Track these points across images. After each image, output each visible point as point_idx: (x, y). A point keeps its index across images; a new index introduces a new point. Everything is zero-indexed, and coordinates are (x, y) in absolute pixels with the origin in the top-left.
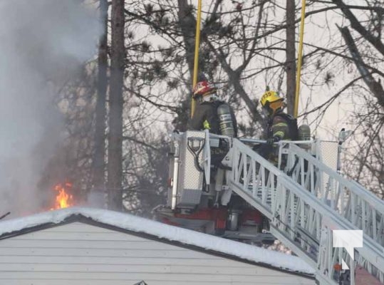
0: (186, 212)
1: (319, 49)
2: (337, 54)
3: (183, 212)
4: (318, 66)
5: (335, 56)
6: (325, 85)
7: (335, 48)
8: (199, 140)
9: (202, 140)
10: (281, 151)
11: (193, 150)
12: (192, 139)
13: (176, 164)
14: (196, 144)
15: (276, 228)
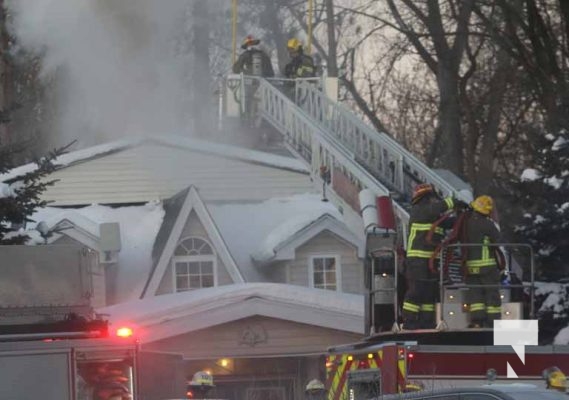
8: (237, 80)
9: (240, 80)
10: (297, 86)
11: (232, 88)
12: (231, 80)
13: (221, 99)
14: (234, 84)
15: (288, 142)
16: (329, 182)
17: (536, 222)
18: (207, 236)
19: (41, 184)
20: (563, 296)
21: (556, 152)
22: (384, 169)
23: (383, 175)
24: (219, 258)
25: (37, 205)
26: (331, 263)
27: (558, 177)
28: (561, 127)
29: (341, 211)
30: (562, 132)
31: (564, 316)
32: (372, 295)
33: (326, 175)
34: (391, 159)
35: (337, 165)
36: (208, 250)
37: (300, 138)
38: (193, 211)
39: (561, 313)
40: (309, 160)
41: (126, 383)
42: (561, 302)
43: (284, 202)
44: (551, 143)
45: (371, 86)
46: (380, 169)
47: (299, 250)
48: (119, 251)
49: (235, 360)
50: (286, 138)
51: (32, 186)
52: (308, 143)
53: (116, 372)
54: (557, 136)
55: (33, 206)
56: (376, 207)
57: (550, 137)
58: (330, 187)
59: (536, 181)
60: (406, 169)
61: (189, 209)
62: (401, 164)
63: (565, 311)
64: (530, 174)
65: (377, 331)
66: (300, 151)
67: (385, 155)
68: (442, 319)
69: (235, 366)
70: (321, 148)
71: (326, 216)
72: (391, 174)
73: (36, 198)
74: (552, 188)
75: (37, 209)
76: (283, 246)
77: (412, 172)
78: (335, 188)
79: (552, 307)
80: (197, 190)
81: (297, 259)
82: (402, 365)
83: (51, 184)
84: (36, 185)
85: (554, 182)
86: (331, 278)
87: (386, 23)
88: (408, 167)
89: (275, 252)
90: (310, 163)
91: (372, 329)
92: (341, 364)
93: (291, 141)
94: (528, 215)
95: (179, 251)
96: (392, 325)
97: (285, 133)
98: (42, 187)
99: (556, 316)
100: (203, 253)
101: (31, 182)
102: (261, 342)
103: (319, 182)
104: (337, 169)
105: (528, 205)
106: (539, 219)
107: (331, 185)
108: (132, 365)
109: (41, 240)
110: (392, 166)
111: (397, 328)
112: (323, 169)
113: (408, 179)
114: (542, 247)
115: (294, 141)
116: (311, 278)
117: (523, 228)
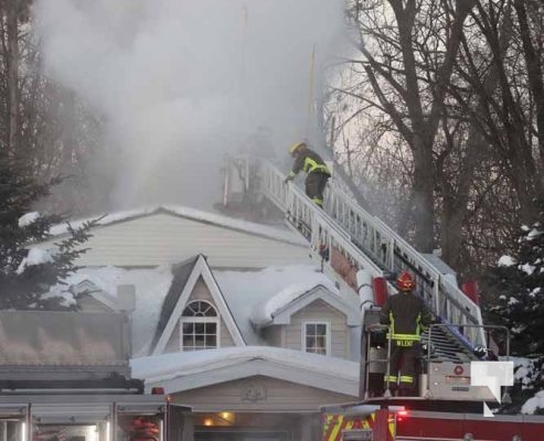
13: (227, 176)
14: (239, 164)
15: (288, 219)
16: (327, 259)
17: (510, 303)
18: (212, 300)
19: (75, 252)
20: (531, 370)
21: (529, 242)
22: (375, 249)
23: (374, 255)
24: (222, 319)
25: (70, 270)
26: (322, 329)
27: (531, 264)
28: (536, 220)
29: (338, 286)
30: (536, 225)
31: (531, 387)
32: (367, 364)
33: (324, 254)
34: (383, 241)
35: (335, 245)
36: (212, 313)
37: (301, 217)
38: (201, 276)
39: (528, 385)
40: (309, 237)
41: (158, 434)
42: (529, 375)
43: (280, 271)
44: (526, 233)
45: (349, 153)
46: (372, 249)
47: (293, 316)
48: (133, 310)
49: (236, 414)
50: (287, 215)
51: (67, 253)
52: (308, 222)
53: (150, 424)
54: (531, 228)
55: (66, 270)
56: (372, 287)
57: (525, 228)
58: (328, 264)
59: (512, 266)
60: (397, 251)
61: (198, 275)
62: (392, 247)
63: (532, 383)
64: (506, 261)
65: (370, 396)
66: (300, 228)
67: (378, 237)
68: (428, 388)
69: (236, 419)
70: (320, 229)
71: (320, 286)
72: (382, 255)
73: (70, 264)
74: (526, 273)
75: (70, 273)
76: (280, 311)
77: (402, 254)
78: (333, 266)
79: (521, 379)
80: (205, 259)
81: (292, 325)
82: (392, 428)
83: (83, 251)
84: (70, 252)
85: (528, 269)
86: (322, 342)
87: (373, 104)
88: (399, 250)
89: (273, 317)
90: (310, 241)
91: (366, 395)
92: (337, 423)
93: (291, 219)
94: (503, 297)
95: (187, 313)
96: (384, 391)
97: (285, 211)
98: (75, 254)
99: (524, 387)
100: (207, 315)
101: (65, 250)
102: (261, 399)
103: (318, 258)
104: (336, 249)
105: (503, 288)
106: (513, 300)
107: (329, 262)
108: (163, 419)
109: (74, 301)
110: (384, 247)
111: (388, 394)
112: (322, 247)
113: (398, 261)
114: (514, 326)
115: (295, 219)
116: (304, 342)
117: (498, 307)
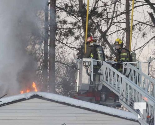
0: (83, 93)
1: (140, 22)
2: (148, 25)
3: (82, 94)
4: (140, 30)
5: (147, 25)
6: (143, 38)
7: (147, 22)
8: (88, 62)
9: (90, 62)
10: (124, 67)
11: (86, 66)
12: (85, 62)
13: (78, 73)
14: (87, 64)
15: (122, 100)
50: (121, 98)
97: (120, 95)
